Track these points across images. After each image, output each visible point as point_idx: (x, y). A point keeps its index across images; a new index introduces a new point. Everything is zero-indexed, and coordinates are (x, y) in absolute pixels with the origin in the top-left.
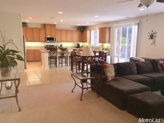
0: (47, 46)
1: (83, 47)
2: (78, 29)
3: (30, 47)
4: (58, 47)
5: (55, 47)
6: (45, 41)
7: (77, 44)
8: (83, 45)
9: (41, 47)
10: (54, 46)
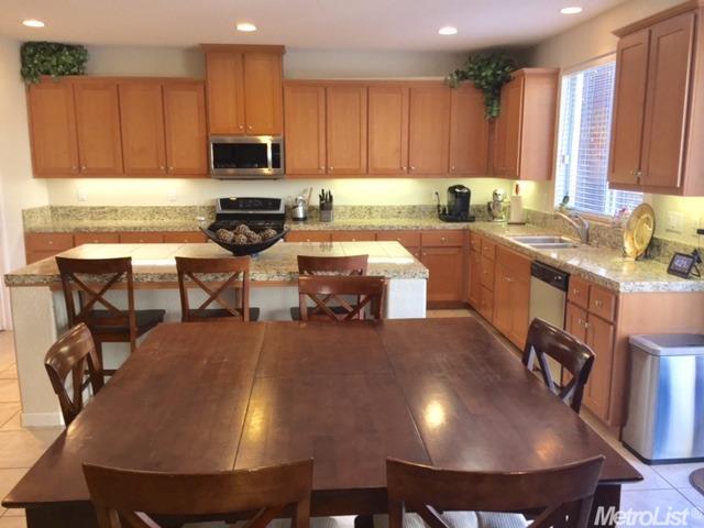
0: (225, 203)
1: (495, 212)
2: (463, 76)
3: (114, 210)
4: (301, 215)
5: (282, 210)
6: (205, 171)
7: (452, 190)
8: (495, 194)
9: (191, 209)
10: (276, 203)
